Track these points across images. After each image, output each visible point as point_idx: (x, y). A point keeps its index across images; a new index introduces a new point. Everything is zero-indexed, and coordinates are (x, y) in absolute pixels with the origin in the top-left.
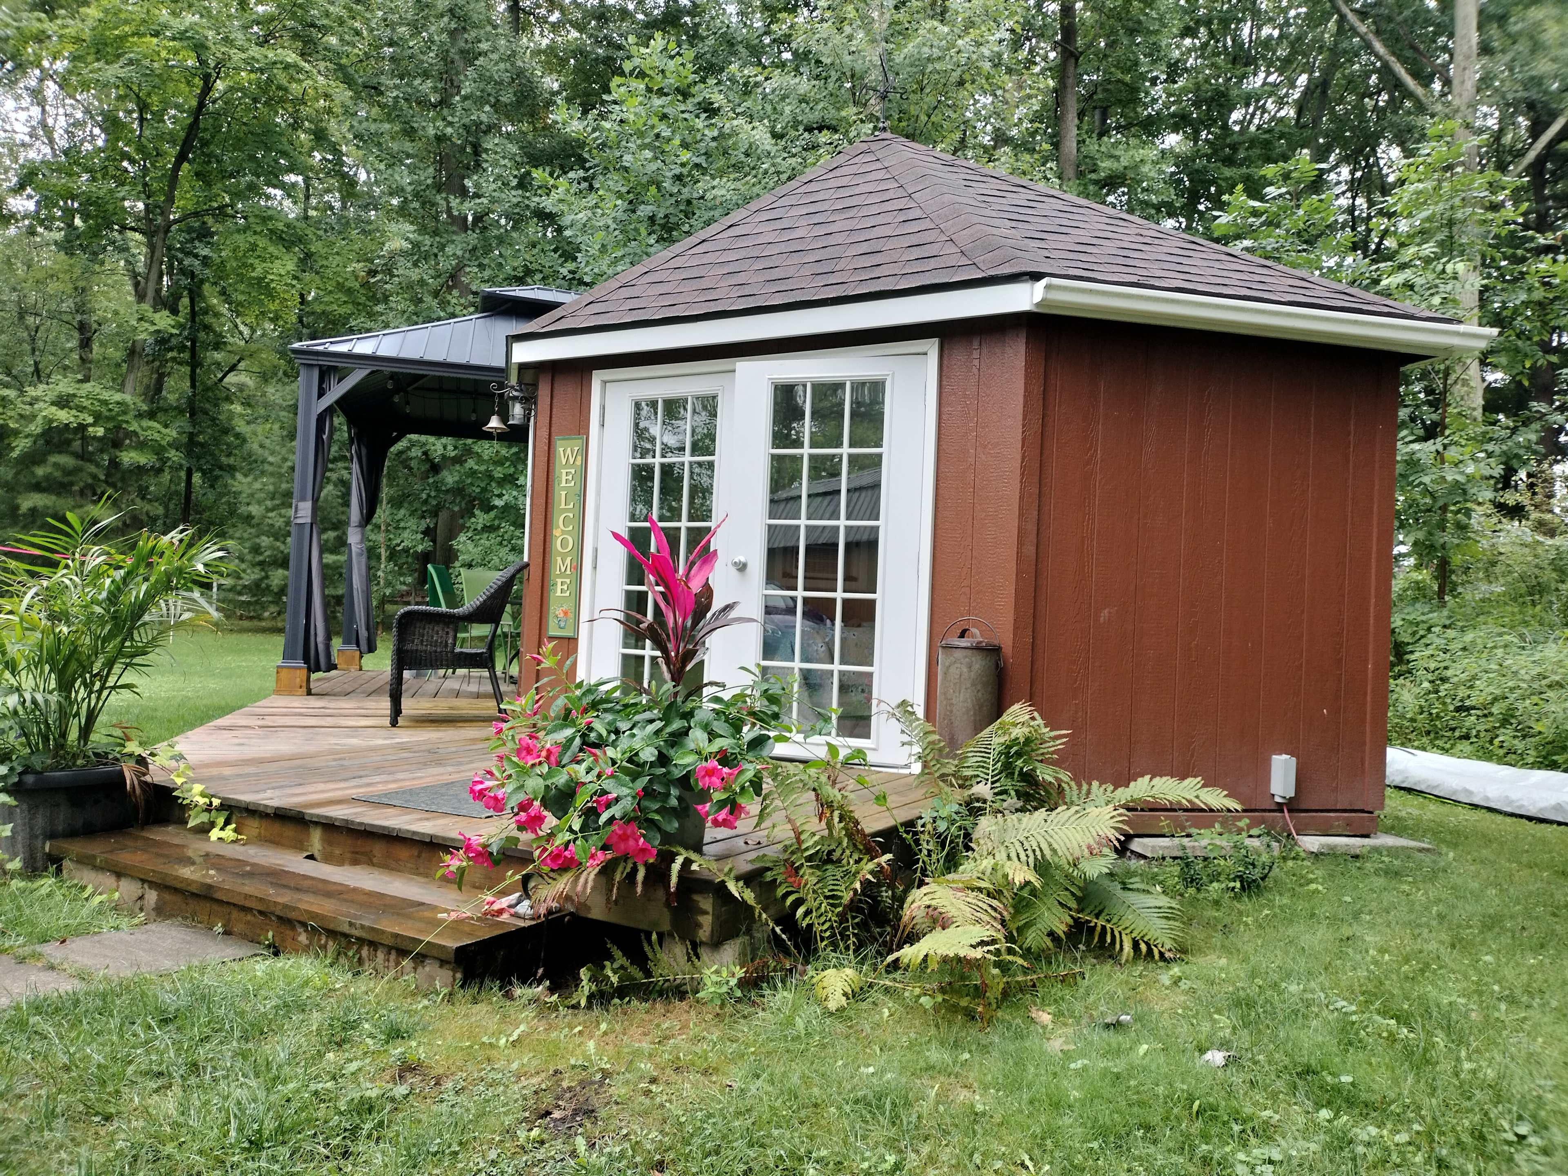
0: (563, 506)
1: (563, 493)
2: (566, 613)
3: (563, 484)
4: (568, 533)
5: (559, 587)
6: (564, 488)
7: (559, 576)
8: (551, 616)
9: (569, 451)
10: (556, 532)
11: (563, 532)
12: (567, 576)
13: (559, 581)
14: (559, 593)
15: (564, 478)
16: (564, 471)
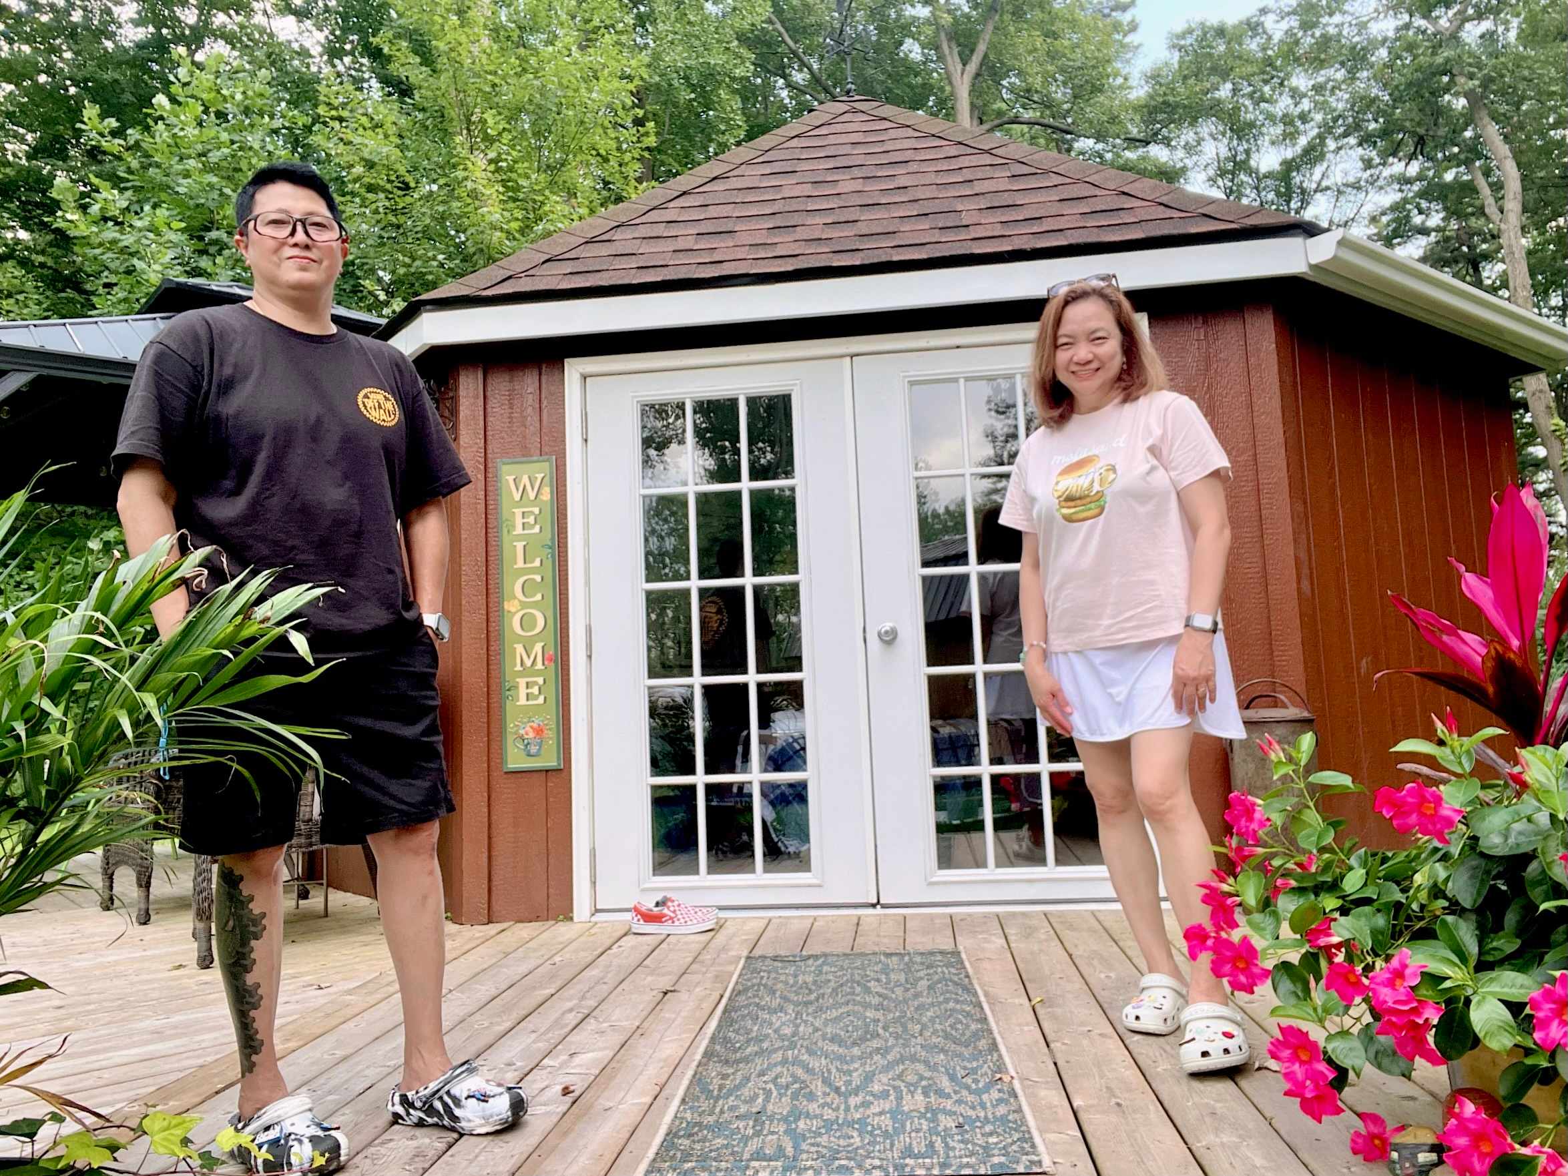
0: (520, 564)
1: (520, 545)
2: (539, 731)
3: (519, 530)
4: (535, 605)
5: (523, 691)
6: (519, 538)
7: (521, 674)
8: (510, 739)
9: (525, 480)
10: (510, 606)
11: (524, 605)
12: (538, 673)
13: (522, 682)
14: (522, 701)
15: (519, 521)
16: (518, 512)
